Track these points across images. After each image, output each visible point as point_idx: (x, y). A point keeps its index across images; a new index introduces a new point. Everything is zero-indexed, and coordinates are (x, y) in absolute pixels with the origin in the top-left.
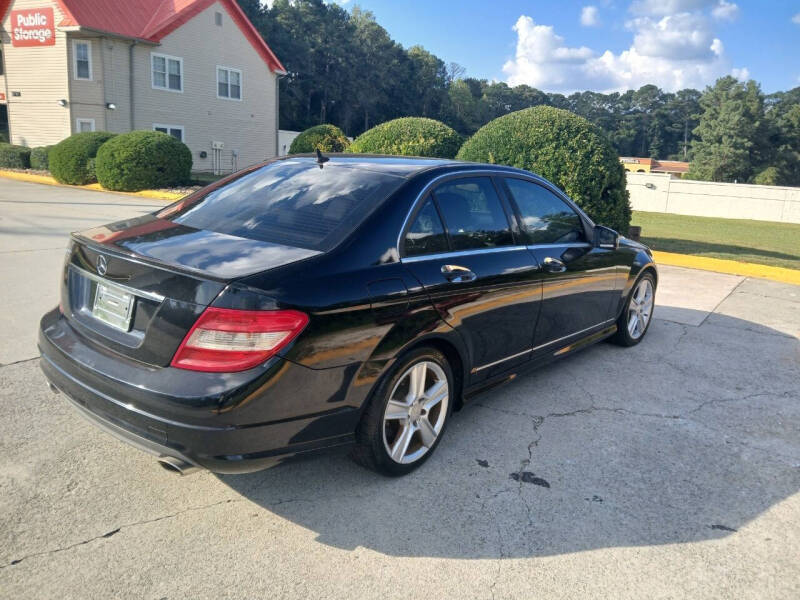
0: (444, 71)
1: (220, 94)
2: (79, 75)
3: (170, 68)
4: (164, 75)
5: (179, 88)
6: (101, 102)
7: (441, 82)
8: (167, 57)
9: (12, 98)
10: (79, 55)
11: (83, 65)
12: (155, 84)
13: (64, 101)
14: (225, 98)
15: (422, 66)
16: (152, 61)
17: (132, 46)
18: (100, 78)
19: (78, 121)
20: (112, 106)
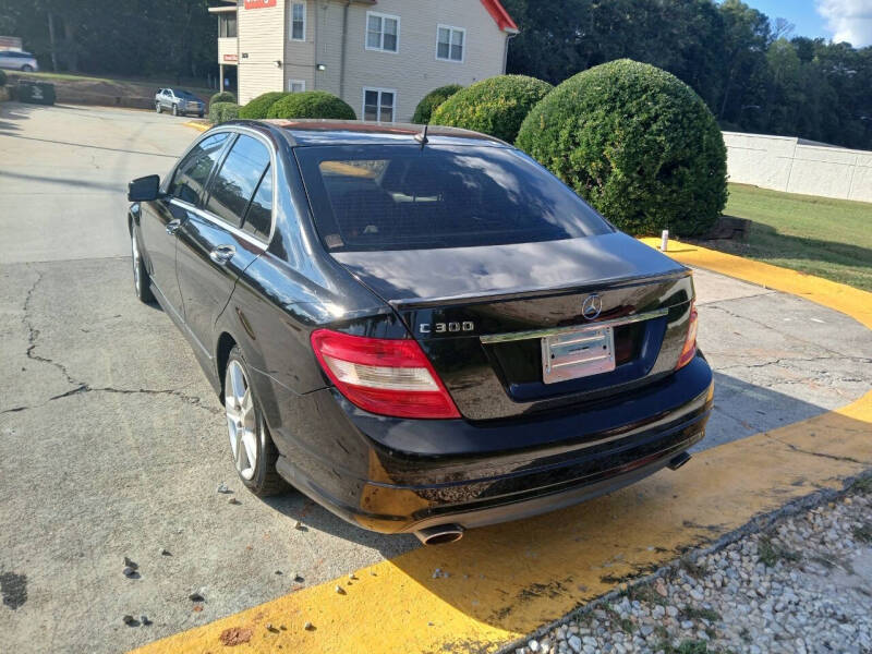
0: (767, 30)
1: (439, 55)
2: (294, 36)
3: (386, 27)
4: (380, 35)
5: (394, 48)
6: (312, 63)
7: (762, 42)
8: (384, 16)
9: (242, 60)
10: (295, 17)
11: (298, 26)
12: (369, 45)
13: (279, 62)
14: (445, 60)
15: (735, 22)
16: (368, 19)
17: (348, 5)
18: (312, 39)
19: (290, 82)
20: (322, 68)
